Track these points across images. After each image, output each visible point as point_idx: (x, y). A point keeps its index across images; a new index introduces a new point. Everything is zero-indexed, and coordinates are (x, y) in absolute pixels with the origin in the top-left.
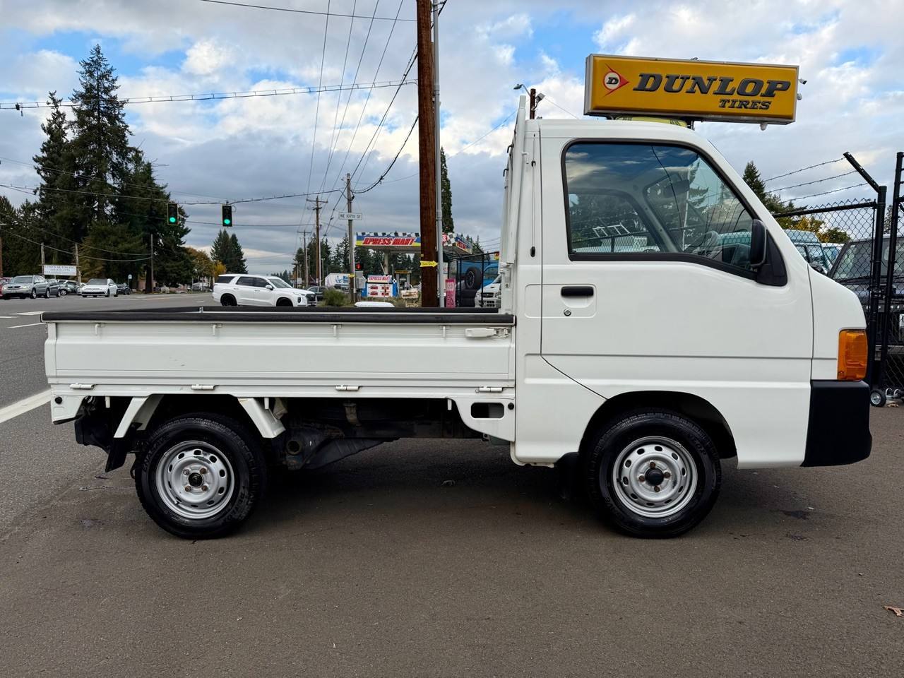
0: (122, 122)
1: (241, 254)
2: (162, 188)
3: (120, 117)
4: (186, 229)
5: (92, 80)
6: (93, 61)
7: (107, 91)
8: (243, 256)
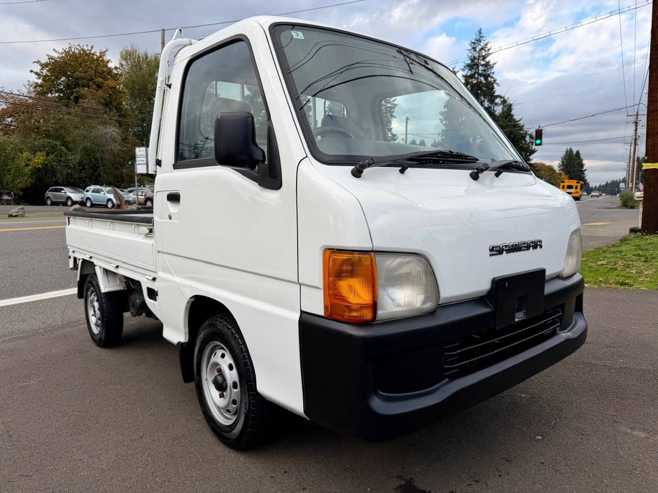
0: (492, 78)
1: (582, 165)
2: (518, 121)
3: (491, 75)
4: (534, 149)
5: (475, 53)
6: (476, 40)
7: (484, 58)
8: (584, 167)
